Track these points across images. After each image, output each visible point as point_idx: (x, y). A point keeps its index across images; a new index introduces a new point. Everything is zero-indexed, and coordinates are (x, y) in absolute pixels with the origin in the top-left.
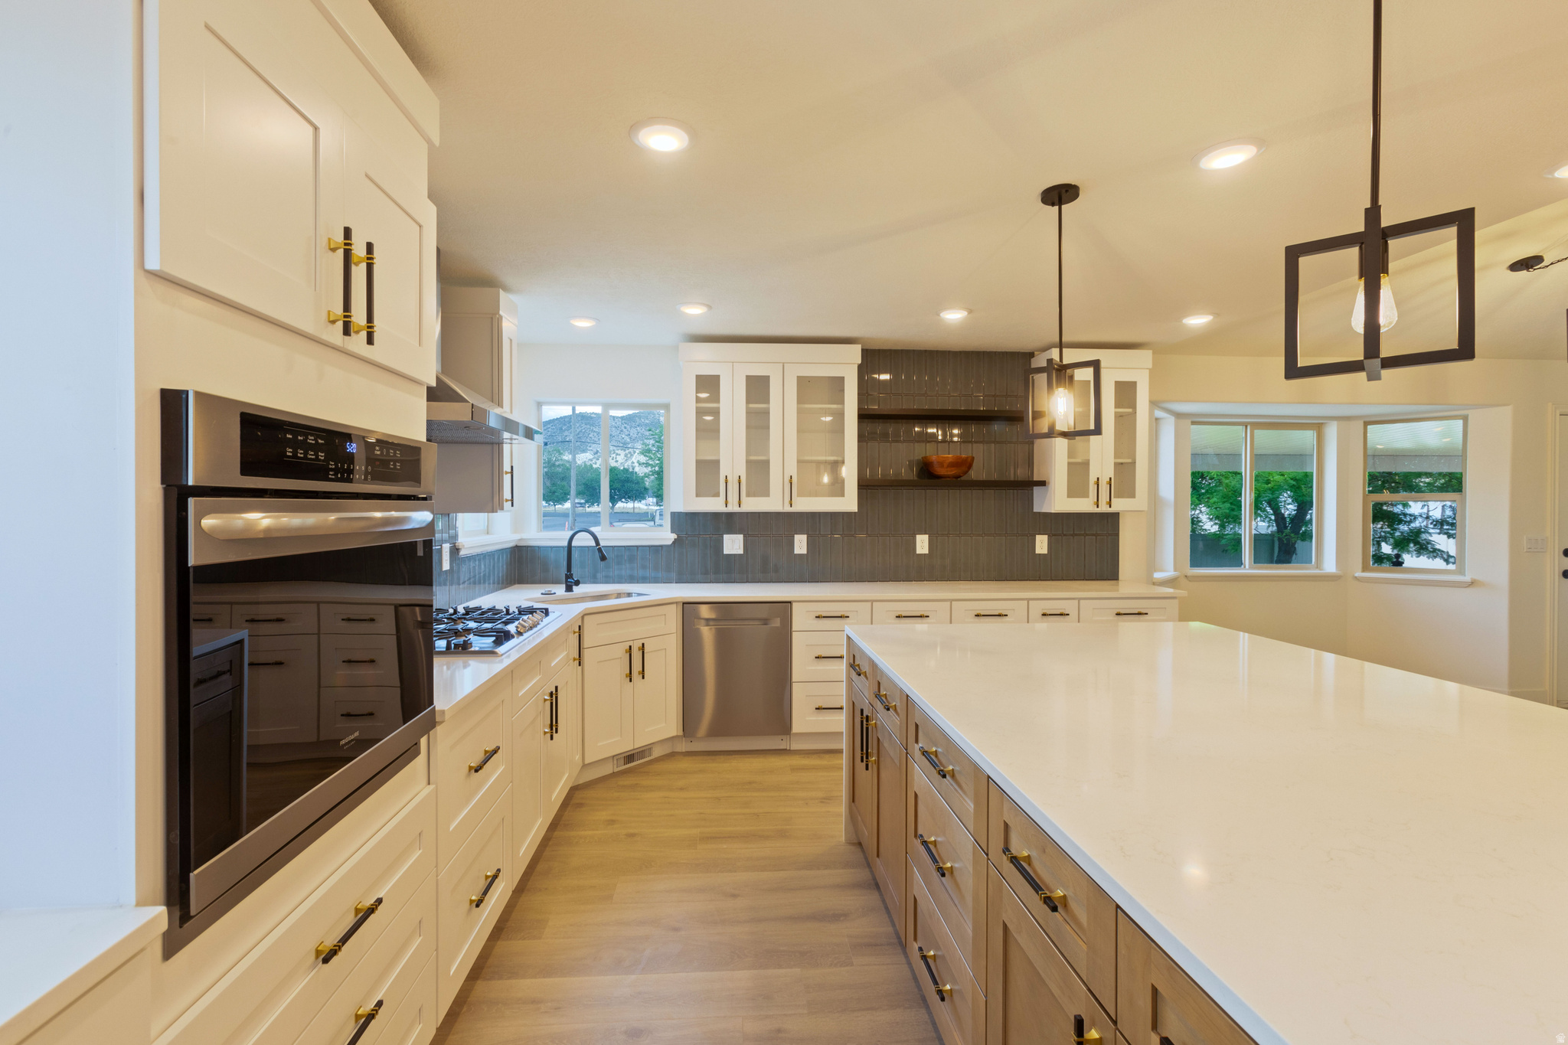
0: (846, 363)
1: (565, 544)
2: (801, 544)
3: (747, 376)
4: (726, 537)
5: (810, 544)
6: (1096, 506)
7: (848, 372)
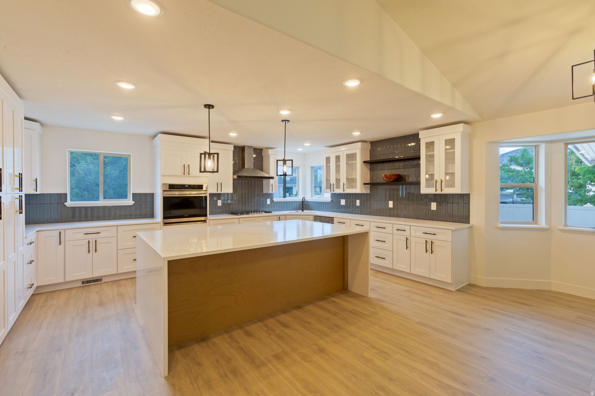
0: (357, 149)
1: (302, 200)
2: (358, 203)
3: (336, 156)
4: (341, 200)
5: (360, 203)
6: (436, 191)
7: (357, 151)
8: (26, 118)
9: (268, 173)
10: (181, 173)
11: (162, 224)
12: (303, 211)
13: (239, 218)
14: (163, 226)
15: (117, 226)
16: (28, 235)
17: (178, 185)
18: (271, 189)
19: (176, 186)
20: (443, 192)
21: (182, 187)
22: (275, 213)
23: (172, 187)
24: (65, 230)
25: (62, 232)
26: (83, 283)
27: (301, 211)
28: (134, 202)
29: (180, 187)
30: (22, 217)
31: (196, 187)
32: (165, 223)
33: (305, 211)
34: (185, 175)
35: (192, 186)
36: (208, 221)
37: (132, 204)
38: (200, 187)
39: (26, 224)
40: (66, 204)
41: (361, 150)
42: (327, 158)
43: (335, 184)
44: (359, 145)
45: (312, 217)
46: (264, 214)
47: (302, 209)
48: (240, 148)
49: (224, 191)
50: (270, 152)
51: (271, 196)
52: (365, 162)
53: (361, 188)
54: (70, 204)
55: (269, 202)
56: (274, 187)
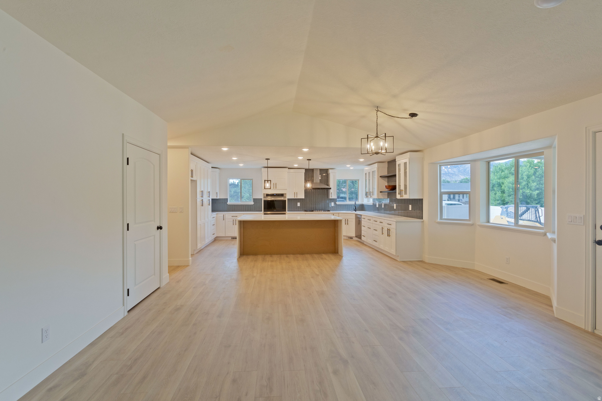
3: (369, 172)
6: (400, 197)
7: (376, 169)
8: (212, 167)
9: (330, 187)
11: (263, 214)
15: (244, 214)
16: (212, 214)
18: (331, 196)
19: (270, 195)
20: (403, 198)
21: (273, 195)
22: (331, 212)
23: (268, 195)
24: (225, 214)
25: (224, 215)
26: (232, 238)
27: (355, 211)
30: (210, 207)
31: (280, 195)
32: (265, 214)
33: (357, 211)
34: (274, 189)
35: (277, 195)
36: (286, 214)
37: (253, 204)
38: (282, 195)
39: (212, 211)
40: (227, 203)
41: (378, 168)
42: (366, 174)
43: (368, 192)
44: (376, 165)
45: (354, 215)
46: (322, 212)
47: (354, 210)
48: (312, 170)
49: (299, 197)
50: (330, 171)
51: (334, 200)
52: (381, 177)
53: (378, 194)
54: (229, 203)
55: (333, 204)
56: (333, 194)
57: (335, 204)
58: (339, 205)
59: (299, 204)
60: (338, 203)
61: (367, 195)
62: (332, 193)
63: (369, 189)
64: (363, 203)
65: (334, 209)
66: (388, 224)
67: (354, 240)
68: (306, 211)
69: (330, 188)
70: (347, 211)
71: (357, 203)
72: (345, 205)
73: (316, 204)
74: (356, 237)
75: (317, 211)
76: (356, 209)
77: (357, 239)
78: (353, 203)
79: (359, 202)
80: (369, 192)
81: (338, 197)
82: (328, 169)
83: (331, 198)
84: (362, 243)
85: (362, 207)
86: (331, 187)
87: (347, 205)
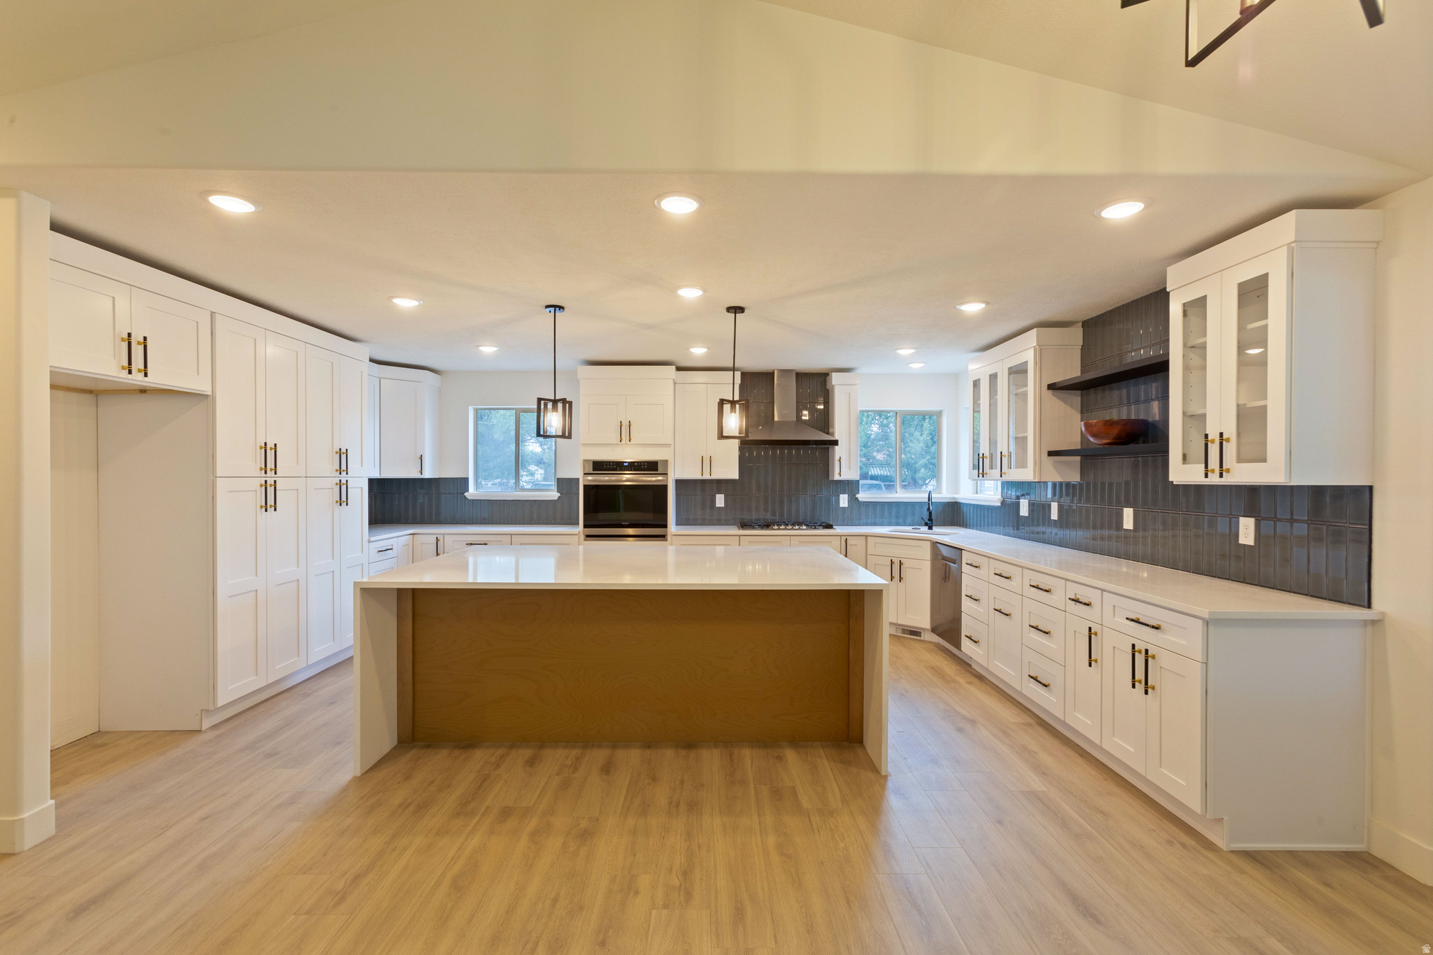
4: (1020, 500)
5: (1060, 511)
6: (1206, 476)
7: (1029, 356)
9: (833, 436)
10: (614, 438)
11: (582, 537)
12: (930, 528)
13: (740, 536)
14: (585, 540)
15: (511, 535)
17: (610, 462)
18: (837, 470)
19: (607, 465)
20: (1228, 480)
21: (617, 466)
22: (839, 530)
23: (599, 466)
24: (444, 534)
25: (440, 537)
27: (925, 529)
28: (559, 495)
29: (613, 465)
30: (353, 511)
31: (644, 465)
32: (588, 536)
33: (935, 529)
34: (623, 442)
35: (636, 464)
36: (669, 537)
37: (556, 498)
38: (652, 466)
40: (466, 494)
41: (1041, 351)
42: (976, 384)
43: (987, 454)
44: (1032, 337)
45: (928, 544)
46: (805, 531)
47: (926, 524)
48: (769, 376)
49: (718, 474)
50: (836, 379)
51: (850, 487)
52: (1052, 387)
53: (1039, 466)
54: (472, 492)
55: (844, 501)
56: (845, 465)
57: (853, 499)
58: (867, 504)
59: (720, 501)
60: (862, 496)
61: (980, 466)
62: (840, 460)
63: (993, 443)
64: (956, 496)
65: (850, 518)
66: (1137, 621)
67: (924, 641)
68: (744, 525)
69: (835, 443)
70: (898, 524)
71: (936, 497)
72: (890, 504)
73: (782, 503)
74: (934, 630)
75: (783, 527)
76: (930, 519)
77: (935, 639)
78: (919, 496)
79: (944, 494)
80: (991, 456)
81: (864, 476)
82: (828, 374)
83: (837, 477)
84: (965, 665)
85: (954, 514)
86: (837, 437)
87: (898, 504)
